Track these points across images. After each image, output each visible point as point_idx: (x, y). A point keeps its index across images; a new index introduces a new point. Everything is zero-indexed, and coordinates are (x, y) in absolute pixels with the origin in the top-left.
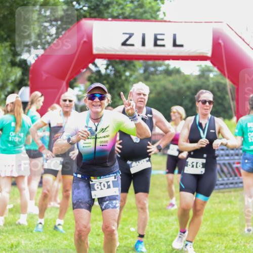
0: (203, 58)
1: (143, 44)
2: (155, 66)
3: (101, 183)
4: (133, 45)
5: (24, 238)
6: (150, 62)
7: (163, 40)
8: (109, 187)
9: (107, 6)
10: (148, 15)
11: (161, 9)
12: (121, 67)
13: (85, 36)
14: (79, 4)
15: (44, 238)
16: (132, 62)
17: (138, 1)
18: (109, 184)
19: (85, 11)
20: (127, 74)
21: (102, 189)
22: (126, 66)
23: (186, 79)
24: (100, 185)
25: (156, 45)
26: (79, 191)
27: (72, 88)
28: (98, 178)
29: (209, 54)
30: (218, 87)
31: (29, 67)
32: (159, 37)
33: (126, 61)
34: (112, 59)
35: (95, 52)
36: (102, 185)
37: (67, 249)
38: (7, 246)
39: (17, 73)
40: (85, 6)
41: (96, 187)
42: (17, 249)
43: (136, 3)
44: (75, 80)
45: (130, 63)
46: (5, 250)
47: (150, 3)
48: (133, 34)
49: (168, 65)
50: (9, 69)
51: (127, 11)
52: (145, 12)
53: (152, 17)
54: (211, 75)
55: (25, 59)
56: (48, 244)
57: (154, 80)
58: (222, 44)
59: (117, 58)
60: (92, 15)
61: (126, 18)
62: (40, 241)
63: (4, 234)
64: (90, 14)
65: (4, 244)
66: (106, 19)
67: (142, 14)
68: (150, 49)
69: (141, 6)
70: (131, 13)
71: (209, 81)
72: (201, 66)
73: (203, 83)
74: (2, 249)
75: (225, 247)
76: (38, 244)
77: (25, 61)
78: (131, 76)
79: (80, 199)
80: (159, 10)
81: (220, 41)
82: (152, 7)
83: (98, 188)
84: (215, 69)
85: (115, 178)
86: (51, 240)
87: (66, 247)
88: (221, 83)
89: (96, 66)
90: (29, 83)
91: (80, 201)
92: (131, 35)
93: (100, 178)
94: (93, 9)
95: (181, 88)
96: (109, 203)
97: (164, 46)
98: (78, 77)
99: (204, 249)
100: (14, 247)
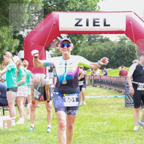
1: (87, 25)
3: (69, 98)
4: (82, 26)
5: (22, 136)
6: (92, 35)
7: (98, 22)
8: (74, 101)
9: (67, 3)
11: (97, 5)
13: (55, 21)
14: (51, 3)
15: (33, 135)
16: (82, 35)
17: (84, 1)
19: (54, 7)
20: (79, 42)
21: (69, 102)
22: (78, 37)
23: (113, 44)
24: (69, 99)
25: (94, 25)
27: (48, 51)
28: (68, 95)
29: (125, 30)
30: (130, 48)
31: (24, 39)
32: (96, 21)
33: (78, 35)
34: (70, 33)
35: (60, 30)
36: (70, 99)
37: (46, 141)
38: (13, 140)
39: (17, 42)
40: (54, 4)
41: (66, 100)
42: (19, 142)
43: (83, 2)
44: (50, 46)
45: (80, 36)
46: (12, 142)
47: (91, 2)
48: (82, 19)
49: (102, 36)
50: (12, 40)
51: (78, 7)
52: (88, 7)
53: (92, 9)
54: (126, 42)
56: (36, 138)
57: (94, 45)
58: (132, 24)
59: (73, 33)
60: (58, 9)
61: (78, 11)
62: (31, 137)
63: (11, 134)
64: (57, 8)
65: (11, 139)
66: (66, 11)
67: (86, 8)
68: (91, 28)
69: (86, 3)
70: (80, 7)
71: (125, 45)
72: (120, 36)
73: (122, 46)
74: (10, 142)
76: (30, 139)
77: (21, 35)
78: (81, 43)
79: (60, 105)
80: (96, 6)
81: (131, 22)
82: (92, 4)
83: (67, 101)
84: (128, 38)
86: (38, 136)
88: (132, 46)
90: (24, 48)
92: (80, 20)
93: (69, 95)
94: (58, 6)
95: (109, 49)
97: (99, 26)
98: (51, 44)
99: (123, 140)
100: (17, 141)
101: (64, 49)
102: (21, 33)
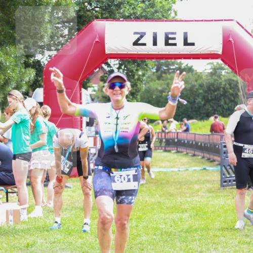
0: (213, 56)
1: (155, 43)
2: (167, 65)
3: (121, 176)
4: (144, 44)
5: (40, 238)
6: (163, 61)
7: (174, 39)
8: (129, 180)
9: (119, 6)
10: (160, 15)
11: (173, 8)
12: (133, 67)
13: (98, 36)
14: (91, 5)
15: (59, 237)
16: (145, 61)
17: (149, 1)
18: (129, 177)
19: (96, 12)
20: (140, 73)
21: (121, 182)
22: (138, 65)
23: (199, 76)
25: (167, 44)
26: (102, 179)
27: (86, 88)
28: (119, 170)
29: (220, 52)
30: (230, 85)
31: (43, 67)
32: (170, 36)
33: (139, 61)
34: (125, 59)
35: (107, 52)
36: (122, 177)
37: (82, 248)
38: (23, 245)
39: (31, 74)
40: (97, 7)
41: (116, 179)
42: (33, 248)
43: (147, 3)
44: (89, 81)
45: (142, 62)
46: (21, 249)
47: (161, 2)
48: (145, 34)
49: (180, 64)
50: (23, 70)
51: (139, 11)
52: (156, 12)
53: (163, 16)
54: (223, 73)
55: (39, 59)
56: (63, 242)
57: (167, 79)
58: (233, 42)
59: (129, 58)
60: (104, 16)
61: (138, 18)
62: (56, 240)
63: (20, 234)
64: (102, 14)
65: (19, 243)
66: (118, 20)
67: (153, 14)
68: (161, 48)
69: (152, 5)
70: (142, 13)
71: (221, 79)
72: (212, 63)
73: (215, 80)
74: (18, 248)
75: (239, 243)
76: (54, 243)
77: (39, 62)
78: (144, 75)
79: (103, 187)
80: (169, 9)
81: (231, 39)
82: (163, 7)
83: (118, 180)
84: (227, 67)
85: (136, 172)
86: (67, 239)
87: (81, 246)
88: (233, 80)
89: (109, 65)
90: (42, 84)
91: (103, 188)
92: (142, 35)
93: (121, 171)
94: (104, 10)
95: (194, 86)
97: (175, 45)
98: (91, 77)
99: (217, 245)
100: (30, 246)
101: (115, 92)
102: (38, 57)
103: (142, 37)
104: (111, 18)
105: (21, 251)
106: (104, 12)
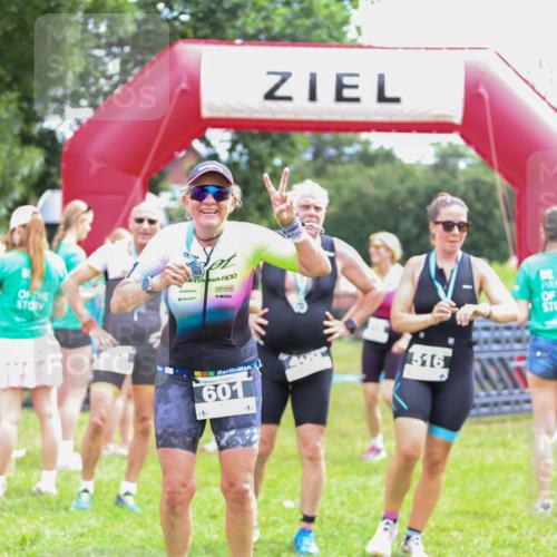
0: (443, 127)
1: (313, 97)
2: (338, 145)
3: (216, 386)
4: (289, 99)
5: (51, 524)
6: (327, 136)
7: (355, 87)
8: (234, 395)
9: (233, 12)
10: (323, 33)
11: (352, 19)
12: (262, 147)
13: (185, 78)
14: (171, 8)
16: (288, 137)
17: (300, 2)
18: (234, 388)
19: (183, 23)
20: (277, 161)
21: (218, 399)
22: (274, 144)
23: (407, 172)
24: (215, 390)
25: (339, 98)
26: (168, 406)
28: (212, 373)
29: (458, 119)
30: (477, 191)
31: (61, 146)
32: (346, 81)
33: (275, 134)
34: (243, 129)
35: (206, 113)
37: (143, 547)
38: (12, 540)
39: (35, 160)
40: (185, 13)
41: (205, 394)
42: (35, 548)
43: (296, 7)
44: (163, 176)
45: (284, 137)
46: (8, 549)
47: (327, 6)
48: (289, 75)
49: (367, 143)
50: (17, 151)
51: (277, 25)
52: (316, 26)
53: (331, 36)
54: (462, 164)
55: (52, 128)
56: (102, 536)
57: (336, 175)
58: (486, 96)
59: (255, 127)
60: (200, 33)
61: (274, 39)
62: (86, 530)
63: (6, 514)
64: (195, 29)
65: (5, 535)
66: (230, 42)
67: (309, 31)
68: (327, 108)
69: (308, 12)
70: (285, 28)
71: (455, 177)
72: (438, 144)
75: (493, 544)
76: (81, 535)
77: (51, 133)
80: (346, 22)
81: (482, 90)
82: (331, 16)
83: (210, 396)
84: (471, 151)
85: (249, 375)
86: (110, 528)
87: (142, 544)
88: (484, 183)
89: (208, 144)
90: (60, 182)
91: (170, 430)
92: (285, 77)
93: (216, 375)
94: (200, 20)
95: (395, 193)
96: (235, 435)
97: (357, 100)
98: (168, 168)
99: (446, 547)
100: (29, 543)
101: (203, 207)
102: (51, 123)
103: (283, 81)
104: (216, 38)
105: (9, 554)
106: (199, 25)
